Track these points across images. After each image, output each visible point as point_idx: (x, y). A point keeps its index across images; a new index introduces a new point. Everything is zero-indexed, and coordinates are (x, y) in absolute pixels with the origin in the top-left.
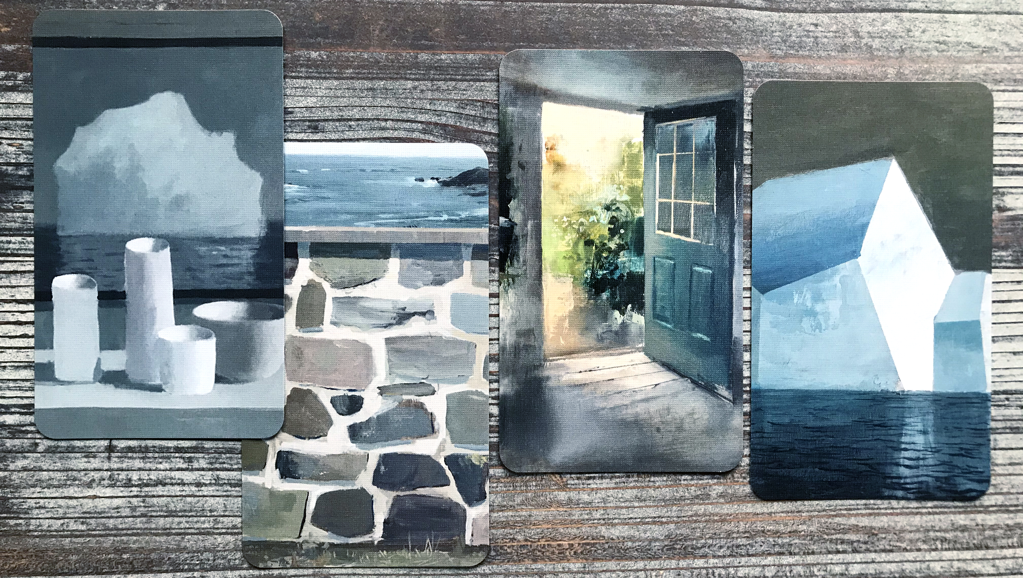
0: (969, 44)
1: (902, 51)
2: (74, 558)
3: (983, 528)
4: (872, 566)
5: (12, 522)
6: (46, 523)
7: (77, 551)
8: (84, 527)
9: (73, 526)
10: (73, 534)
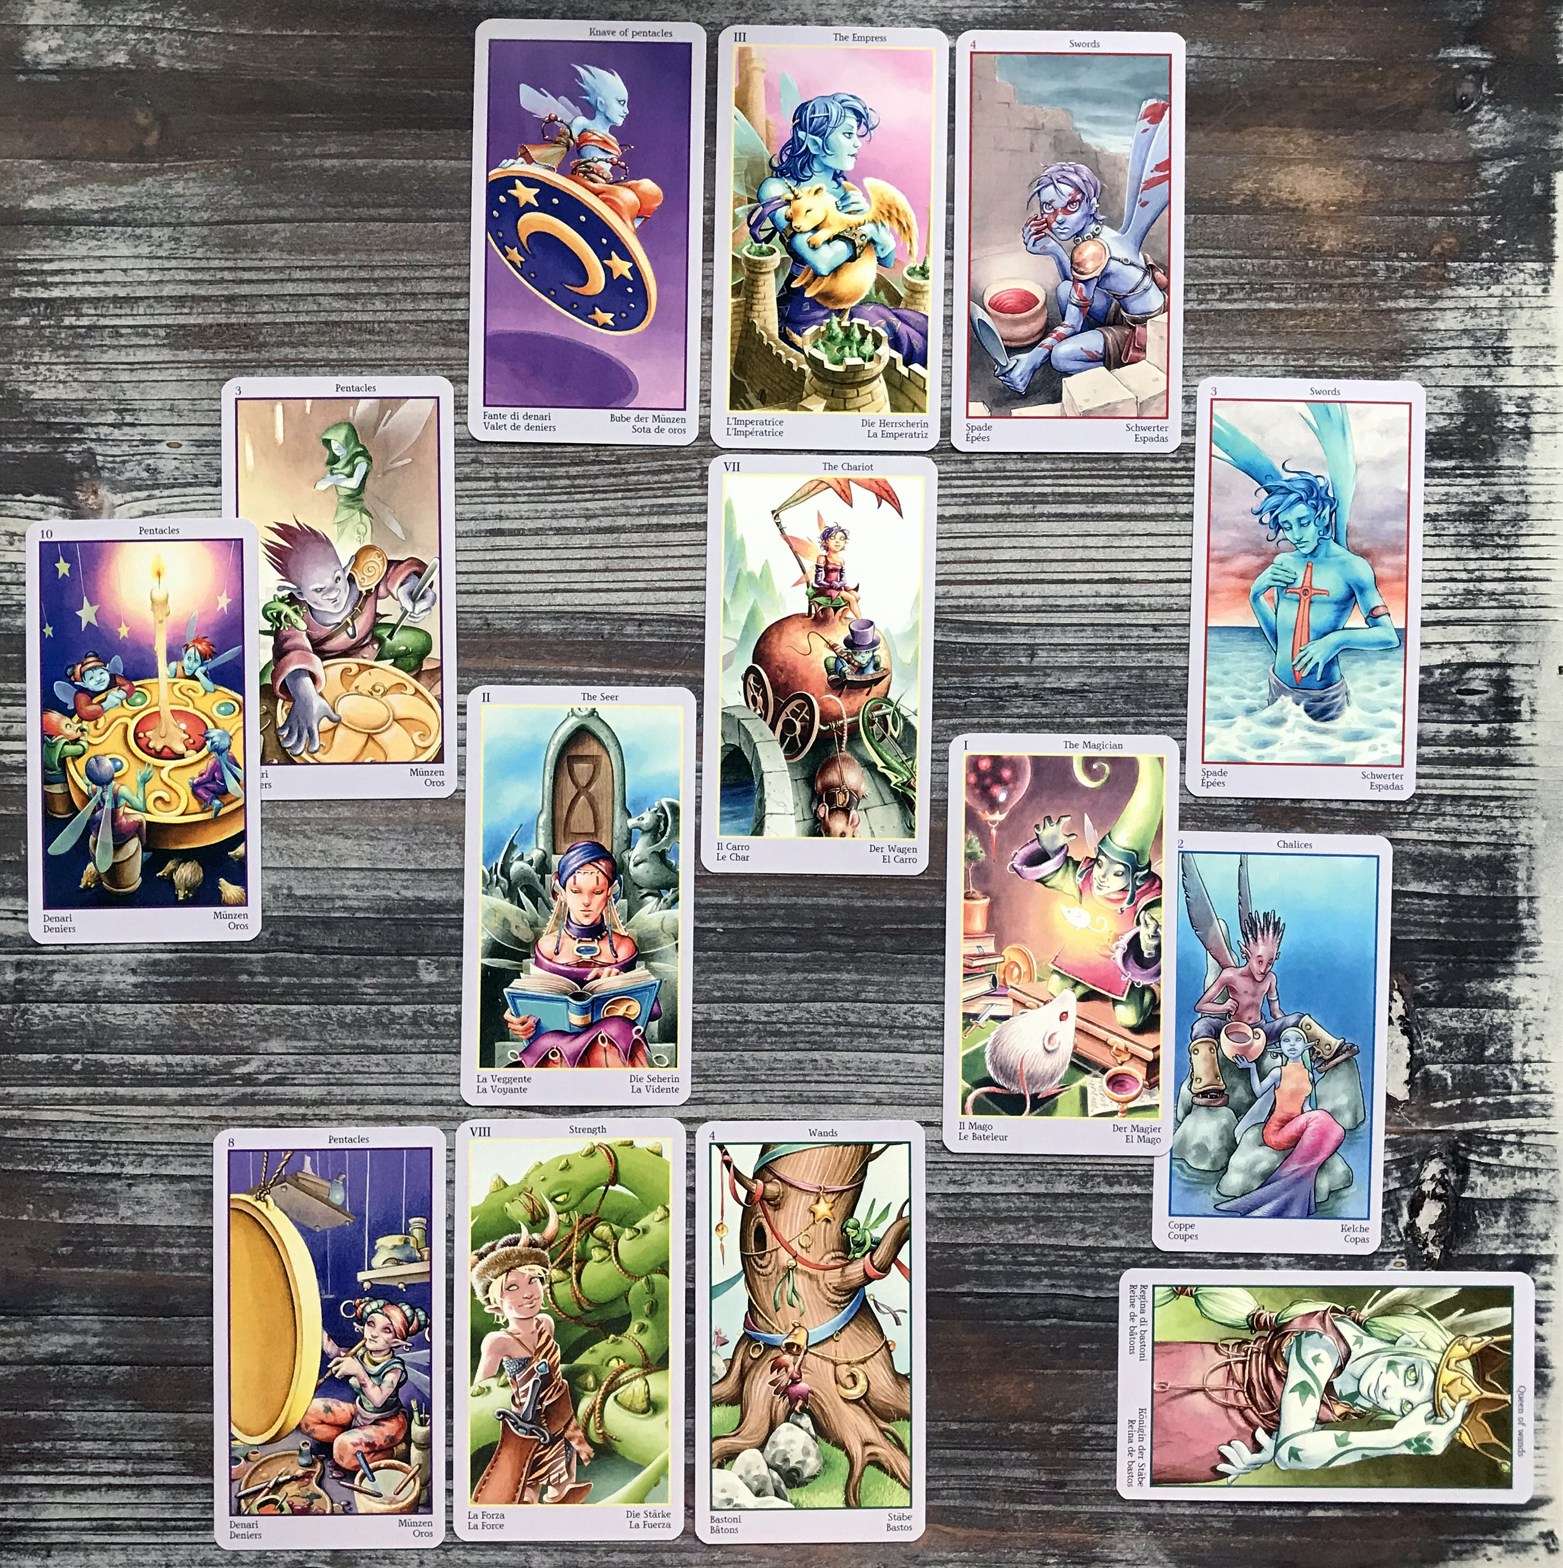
0: (347, 837)
1: (416, 830)
2: (1242, 327)
3: (330, 344)
4: (445, 306)
5: (1302, 362)
6: (1269, 360)
7: (1238, 333)
8: (1232, 356)
9: (1241, 358)
10: (1242, 350)
